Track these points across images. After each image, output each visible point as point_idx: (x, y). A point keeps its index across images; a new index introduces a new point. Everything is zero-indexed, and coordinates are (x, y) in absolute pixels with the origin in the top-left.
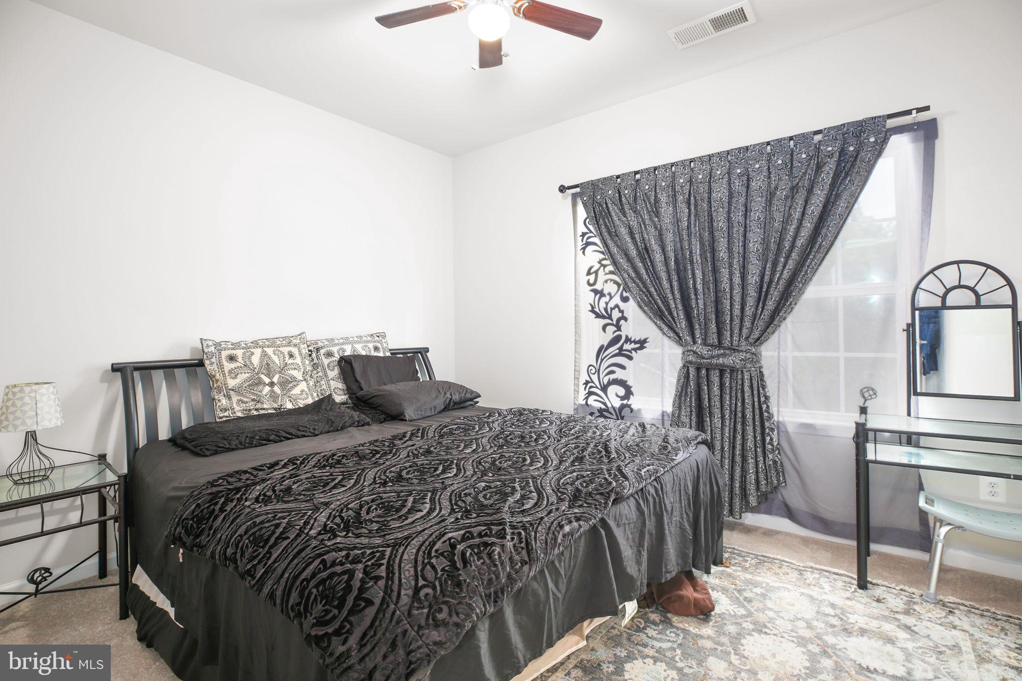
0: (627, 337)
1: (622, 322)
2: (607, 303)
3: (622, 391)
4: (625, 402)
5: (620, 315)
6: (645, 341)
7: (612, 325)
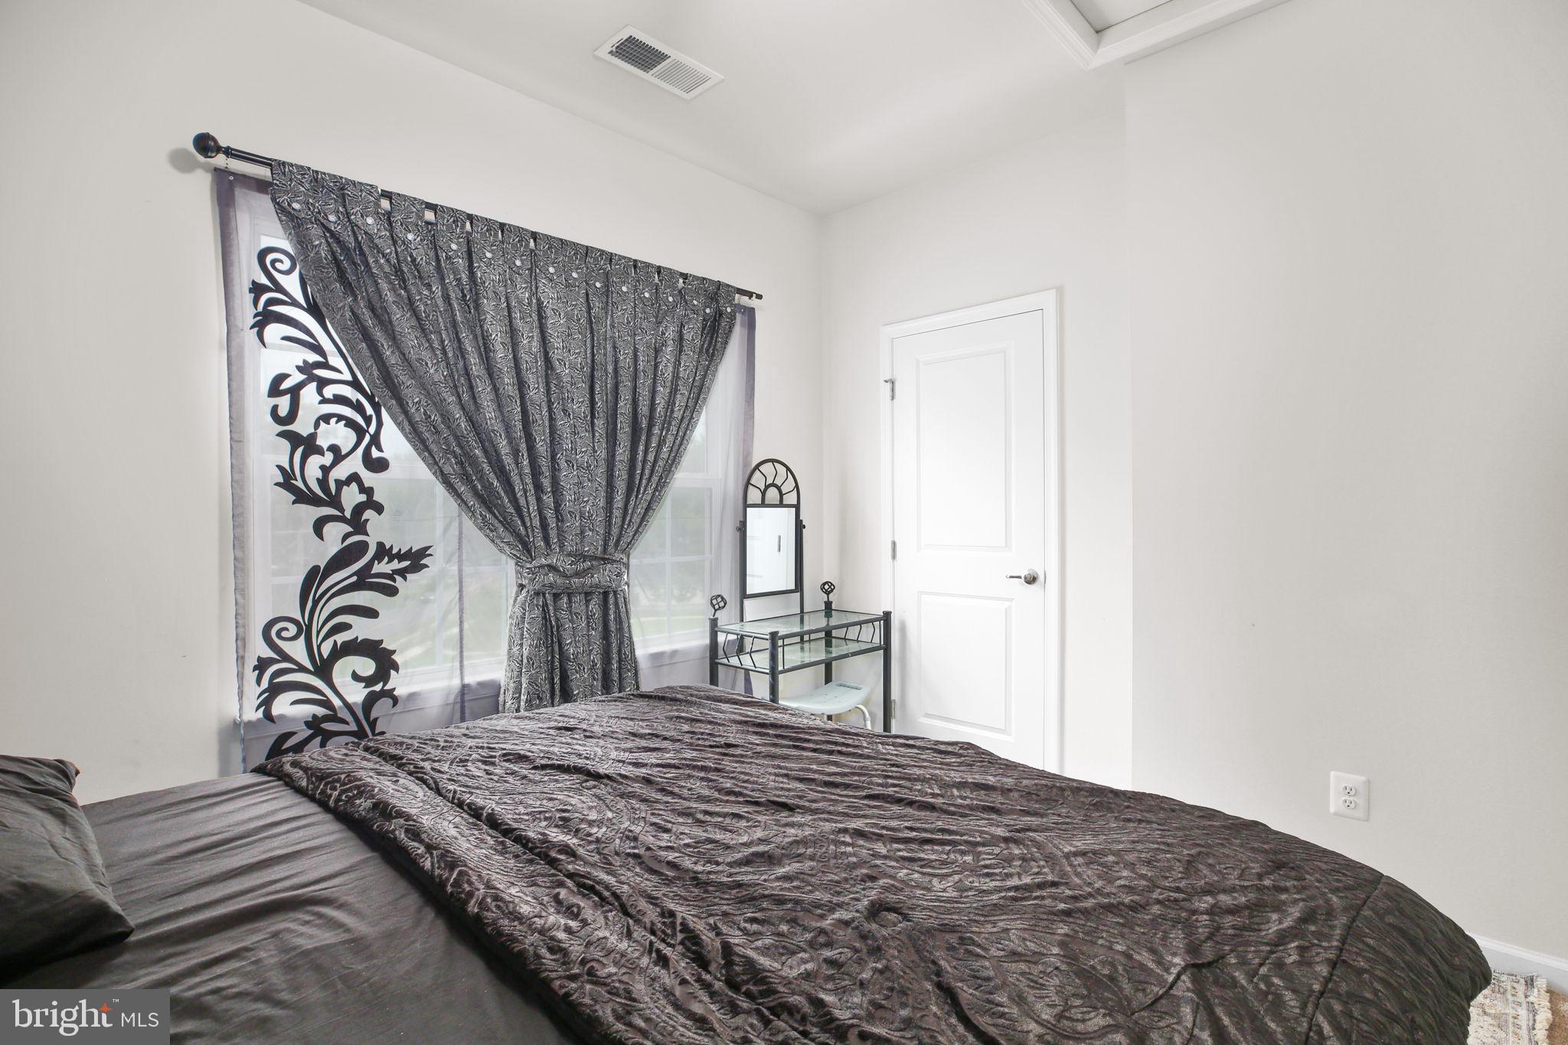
0: (380, 545)
1: (369, 514)
2: (325, 470)
3: (367, 666)
4: (378, 688)
5: (363, 498)
6: (423, 553)
7: (342, 519)
